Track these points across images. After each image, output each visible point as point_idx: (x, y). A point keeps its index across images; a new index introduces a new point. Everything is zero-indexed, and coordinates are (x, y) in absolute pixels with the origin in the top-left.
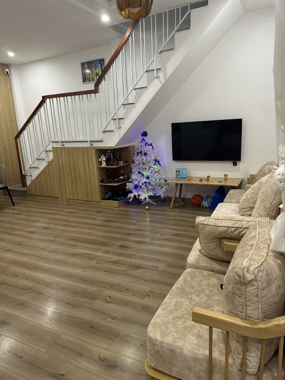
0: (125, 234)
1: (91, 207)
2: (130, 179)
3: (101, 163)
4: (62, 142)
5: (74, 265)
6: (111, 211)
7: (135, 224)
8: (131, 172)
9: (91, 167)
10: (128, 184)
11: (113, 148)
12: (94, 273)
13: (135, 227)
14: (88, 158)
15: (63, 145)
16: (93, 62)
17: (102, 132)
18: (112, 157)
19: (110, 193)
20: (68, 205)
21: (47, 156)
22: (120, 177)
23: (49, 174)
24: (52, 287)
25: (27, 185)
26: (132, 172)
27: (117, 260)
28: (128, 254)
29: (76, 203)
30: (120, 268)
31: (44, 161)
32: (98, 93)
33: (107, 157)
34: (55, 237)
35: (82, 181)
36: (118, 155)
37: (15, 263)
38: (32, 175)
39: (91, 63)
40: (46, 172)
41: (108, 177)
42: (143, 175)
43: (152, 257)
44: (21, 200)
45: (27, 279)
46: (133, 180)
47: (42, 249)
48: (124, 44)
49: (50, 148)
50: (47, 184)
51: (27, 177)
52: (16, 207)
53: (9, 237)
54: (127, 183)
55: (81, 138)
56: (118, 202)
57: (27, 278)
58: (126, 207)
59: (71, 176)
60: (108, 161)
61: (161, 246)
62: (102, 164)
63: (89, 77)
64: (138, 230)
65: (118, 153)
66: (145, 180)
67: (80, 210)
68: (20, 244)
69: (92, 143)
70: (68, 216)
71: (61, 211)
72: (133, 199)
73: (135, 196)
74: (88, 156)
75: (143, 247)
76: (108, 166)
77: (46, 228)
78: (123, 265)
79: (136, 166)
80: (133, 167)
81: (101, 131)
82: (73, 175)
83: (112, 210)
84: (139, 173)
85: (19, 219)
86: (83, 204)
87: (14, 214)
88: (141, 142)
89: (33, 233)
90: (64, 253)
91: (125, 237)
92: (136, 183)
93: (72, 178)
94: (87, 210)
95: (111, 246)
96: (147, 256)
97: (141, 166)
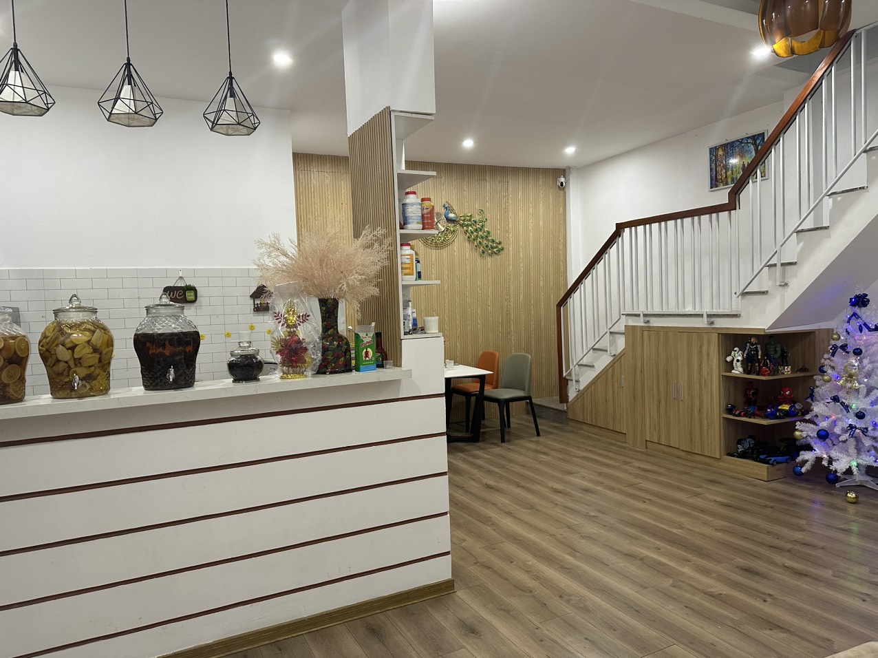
0: (765, 544)
1: (696, 468)
2: (808, 413)
3: (730, 366)
4: (645, 315)
5: (623, 575)
6: (744, 486)
7: (801, 529)
8: (812, 396)
9: (705, 373)
10: (799, 425)
11: (763, 333)
12: (661, 603)
13: (798, 535)
14: (700, 352)
15: (648, 322)
16: (738, 143)
17: (738, 294)
18: (760, 353)
19: (749, 443)
20: (647, 454)
21: (613, 343)
22: (781, 404)
23: (613, 382)
24: (568, 601)
25: (568, 399)
26: (816, 395)
27: (725, 594)
28: (756, 590)
29: (664, 452)
30: (726, 613)
31: (605, 353)
32: (736, 209)
33: (746, 352)
34: (600, 512)
35: (681, 403)
36: (777, 349)
37: (515, 539)
38: (581, 380)
39: (733, 146)
40: (607, 376)
41: (749, 402)
42: (847, 408)
43: (826, 615)
44: (554, 427)
45: (527, 572)
46: (816, 416)
47: (570, 527)
48: (809, 97)
49: (620, 327)
50: (606, 401)
51: (570, 383)
52: (541, 439)
53: (517, 490)
54: (798, 423)
55: (689, 309)
56: (768, 469)
57: (528, 570)
58: (791, 484)
59: (658, 390)
60: (748, 363)
61: (860, 598)
62: (733, 369)
63: (726, 177)
64: (804, 544)
65: (779, 345)
66: (852, 420)
67: (669, 469)
68: (531, 507)
69: (712, 319)
70: (637, 476)
71: (626, 463)
72: (813, 466)
73: (819, 459)
74: (701, 347)
75: (804, 586)
76: (749, 373)
77: (586, 490)
78: (737, 609)
79: (829, 381)
80: (818, 383)
81: (735, 293)
82: (662, 388)
83: (749, 484)
84: (836, 399)
85: (541, 462)
86: (679, 458)
87: (536, 451)
88: (848, 322)
89: (560, 494)
90: (608, 546)
91: (762, 550)
92: (824, 424)
93: (659, 395)
94: (685, 473)
95: (719, 562)
96: (809, 608)
97: (841, 382)
